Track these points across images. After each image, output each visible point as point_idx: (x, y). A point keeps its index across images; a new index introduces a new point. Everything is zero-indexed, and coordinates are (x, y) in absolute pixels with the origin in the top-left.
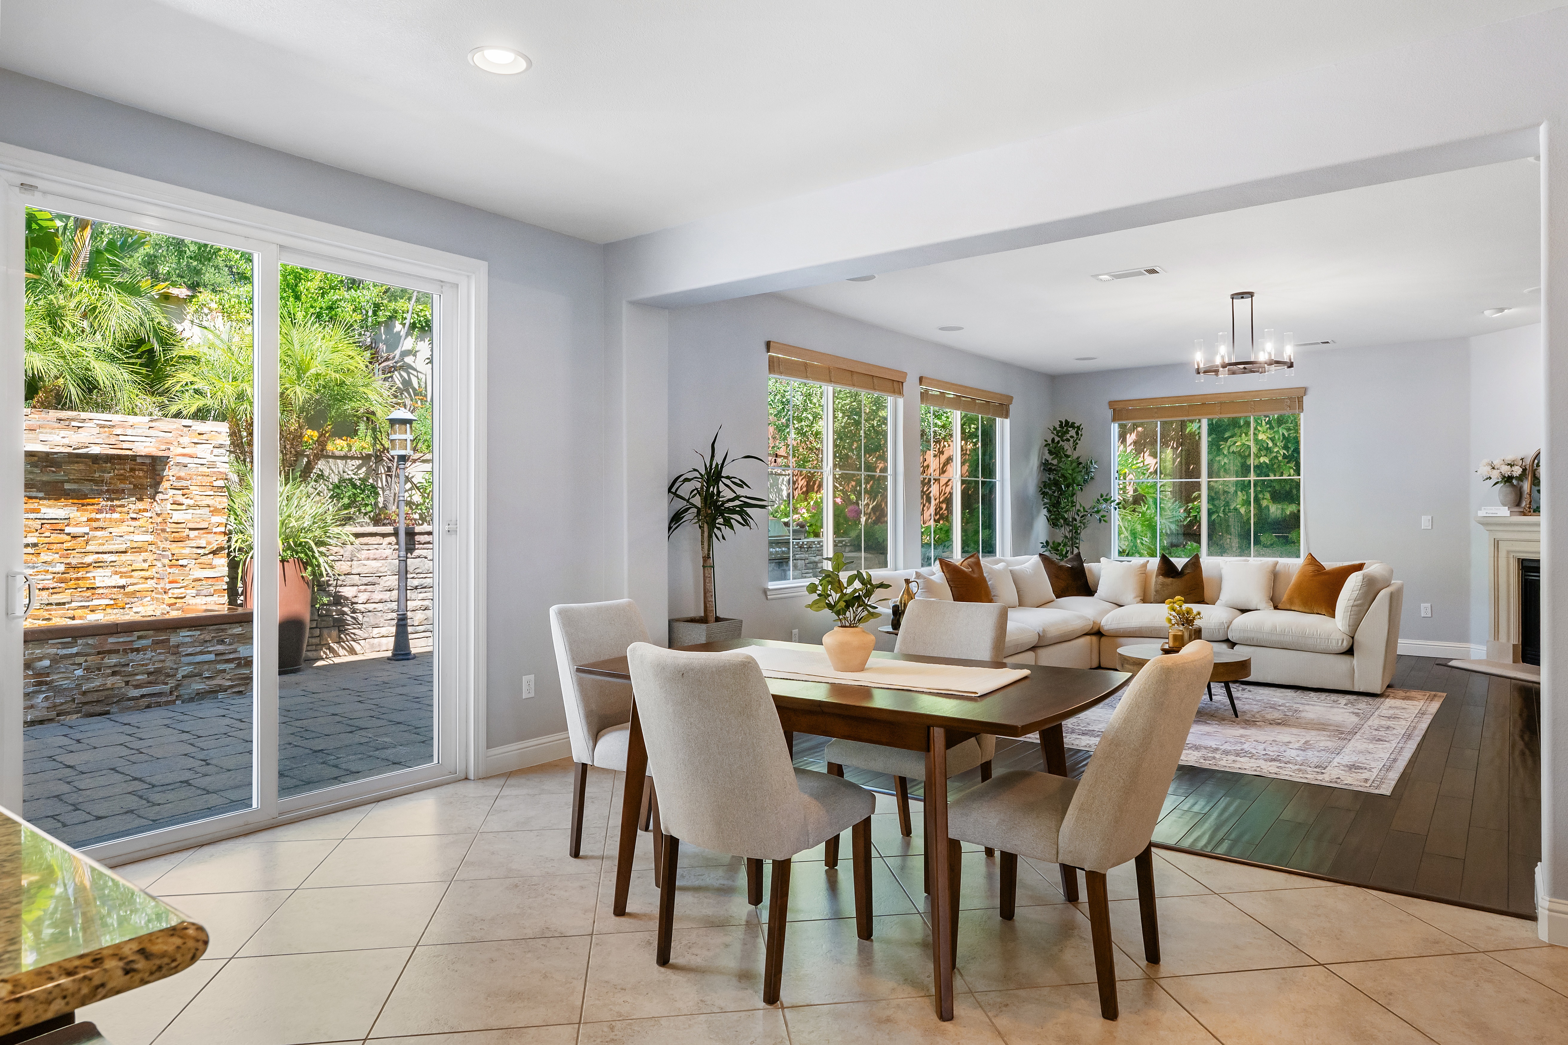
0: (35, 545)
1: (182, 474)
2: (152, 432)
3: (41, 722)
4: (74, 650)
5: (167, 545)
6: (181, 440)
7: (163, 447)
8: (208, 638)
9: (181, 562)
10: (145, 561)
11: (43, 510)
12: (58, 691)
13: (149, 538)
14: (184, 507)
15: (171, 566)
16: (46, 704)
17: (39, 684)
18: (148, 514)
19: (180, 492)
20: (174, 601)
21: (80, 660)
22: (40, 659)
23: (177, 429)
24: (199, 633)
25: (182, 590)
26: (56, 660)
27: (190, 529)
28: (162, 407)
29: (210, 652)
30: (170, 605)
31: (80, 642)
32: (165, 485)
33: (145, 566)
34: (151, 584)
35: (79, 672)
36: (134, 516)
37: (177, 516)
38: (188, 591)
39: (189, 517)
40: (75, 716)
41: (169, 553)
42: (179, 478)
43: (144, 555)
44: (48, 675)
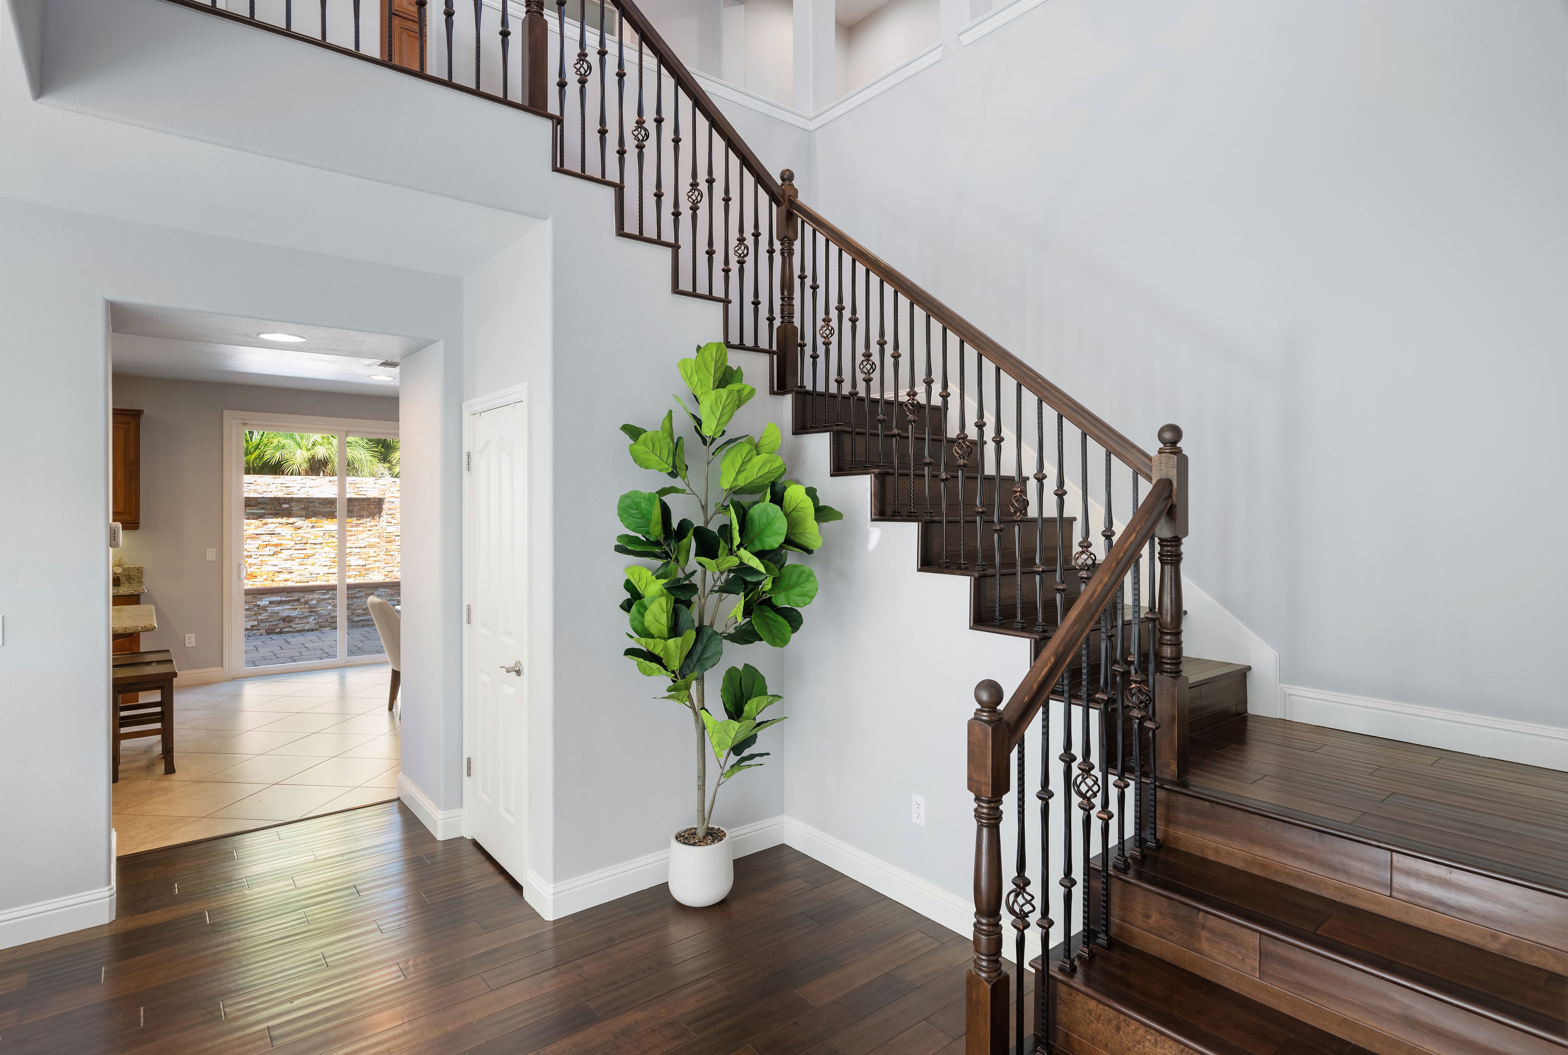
0: (321, 544)
1: (391, 507)
2: (375, 486)
3: (312, 630)
4: (328, 596)
5: (384, 544)
6: (390, 489)
7: (382, 493)
8: (393, 593)
9: (391, 553)
10: (375, 552)
11: (325, 526)
12: (320, 616)
13: (377, 540)
14: (392, 524)
15: (386, 555)
16: (314, 622)
17: (311, 612)
18: (377, 528)
19: (391, 516)
20: (388, 573)
21: (330, 601)
22: (312, 600)
23: (389, 483)
24: (389, 590)
25: (392, 568)
26: (319, 601)
27: (396, 536)
28: (390, 469)
29: (394, 600)
30: (385, 576)
31: (330, 592)
32: (384, 513)
33: (375, 554)
34: (378, 564)
35: (330, 607)
36: (370, 529)
37: (389, 529)
38: (394, 569)
39: (395, 529)
40: (328, 629)
41: (385, 548)
42: (390, 509)
43: (375, 549)
44: (315, 608)
